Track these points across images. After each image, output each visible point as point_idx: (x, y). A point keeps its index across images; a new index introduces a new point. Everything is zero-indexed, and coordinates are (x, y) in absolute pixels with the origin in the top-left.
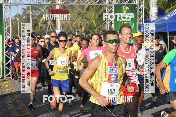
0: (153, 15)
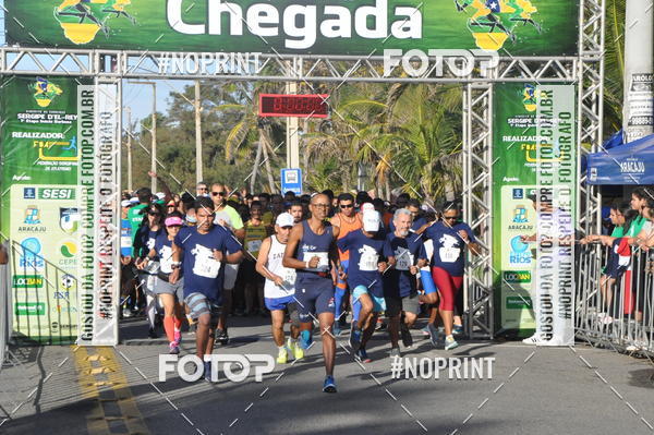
0: (635, 121)
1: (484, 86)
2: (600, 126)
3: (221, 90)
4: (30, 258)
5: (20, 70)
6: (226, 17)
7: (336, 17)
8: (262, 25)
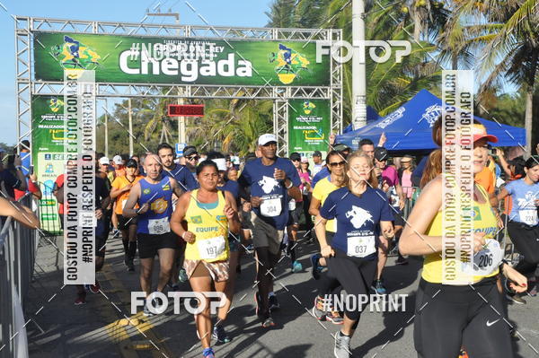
0: (358, 119)
1: (284, 101)
2: (341, 121)
3: (142, 103)
4: (49, 191)
5: (42, 93)
6: (150, 65)
7: (208, 65)
8: (169, 69)
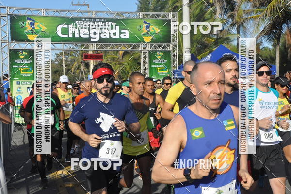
1: (146, 51)
3: (70, 53)
4: (19, 101)
5: (15, 48)
